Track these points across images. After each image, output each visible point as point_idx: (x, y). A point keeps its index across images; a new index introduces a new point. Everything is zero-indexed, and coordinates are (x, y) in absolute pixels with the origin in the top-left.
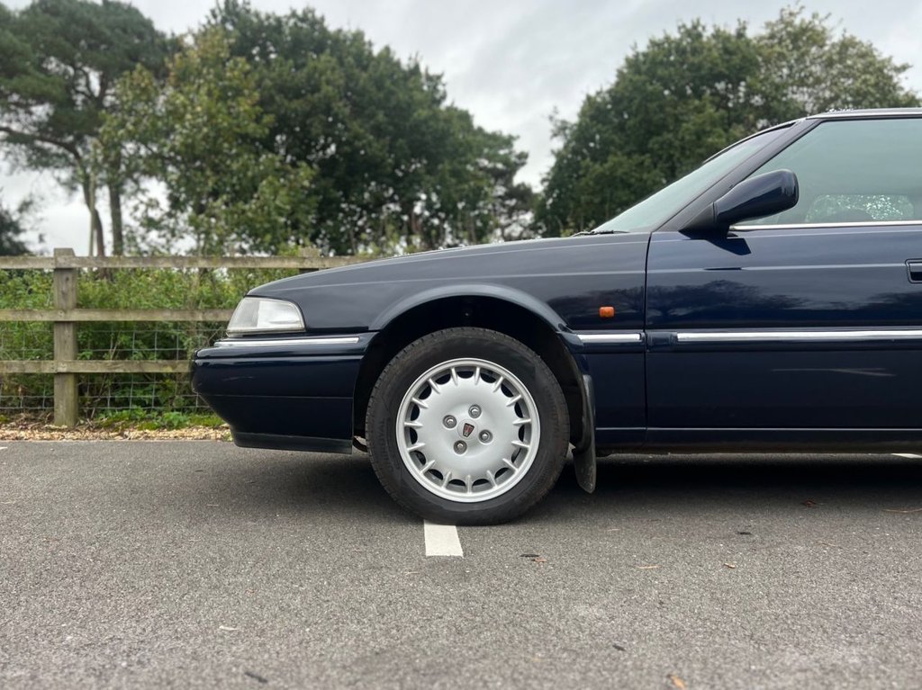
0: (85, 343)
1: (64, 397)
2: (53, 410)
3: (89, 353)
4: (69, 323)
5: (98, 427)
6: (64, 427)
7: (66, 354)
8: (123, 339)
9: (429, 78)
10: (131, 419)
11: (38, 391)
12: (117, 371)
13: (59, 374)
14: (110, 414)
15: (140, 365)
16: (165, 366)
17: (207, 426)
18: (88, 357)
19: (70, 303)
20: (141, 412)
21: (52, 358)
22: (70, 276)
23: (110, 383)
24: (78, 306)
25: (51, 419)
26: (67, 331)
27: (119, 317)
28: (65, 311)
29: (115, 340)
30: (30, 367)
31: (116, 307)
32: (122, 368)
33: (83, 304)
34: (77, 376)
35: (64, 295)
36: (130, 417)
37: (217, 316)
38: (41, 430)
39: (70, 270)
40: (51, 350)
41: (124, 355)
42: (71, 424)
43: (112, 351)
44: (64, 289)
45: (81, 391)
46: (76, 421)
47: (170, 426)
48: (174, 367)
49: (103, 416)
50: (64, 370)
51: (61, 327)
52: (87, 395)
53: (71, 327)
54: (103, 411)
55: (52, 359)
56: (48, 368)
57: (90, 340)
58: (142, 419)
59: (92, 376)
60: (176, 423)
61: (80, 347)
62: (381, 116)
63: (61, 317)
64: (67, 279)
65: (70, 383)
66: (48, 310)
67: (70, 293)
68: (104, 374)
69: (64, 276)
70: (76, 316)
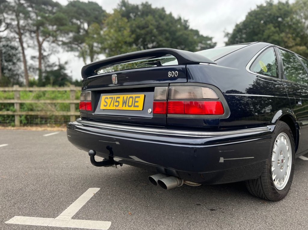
9: (185, 21)
11: (67, 119)
19: (74, 98)
21: (70, 111)
30: (65, 113)
34: (76, 116)
35: (73, 96)
56: (69, 114)
61: (76, 109)
62: (168, 35)
63: (72, 102)
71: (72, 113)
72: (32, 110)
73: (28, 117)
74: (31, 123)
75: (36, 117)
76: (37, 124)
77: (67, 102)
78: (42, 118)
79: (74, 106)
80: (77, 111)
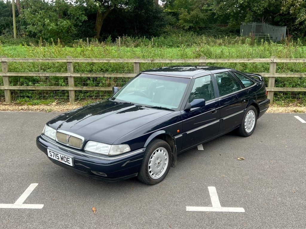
0: (12, 81)
1: (8, 96)
2: (5, 98)
3: (12, 84)
4: (7, 76)
5: (17, 104)
6: (8, 103)
7: (7, 84)
8: (21, 80)
10: (26, 101)
12: (21, 89)
13: (5, 90)
14: (20, 100)
15: (26, 88)
16: (33, 88)
17: (45, 104)
18: (13, 85)
20: (28, 99)
23: (19, 92)
24: (8, 71)
25: (4, 101)
26: (6, 78)
27: (20, 75)
28: (5, 73)
29: (19, 80)
32: (22, 88)
33: (10, 71)
34: (11, 90)
36: (25, 101)
37: (45, 75)
39: (6, 62)
40: (3, 83)
41: (22, 84)
42: (10, 102)
43: (19, 83)
44: (4, 67)
45: (12, 93)
46: (11, 102)
47: (35, 104)
48: (35, 88)
49: (18, 100)
50: (7, 89)
51: (5, 77)
52: (13, 95)
53: (7, 77)
54: (18, 99)
55: (3, 85)
56: (2, 88)
57: (13, 80)
58: (28, 101)
59: (14, 90)
60: (37, 103)
61: (10, 82)
63: (4, 75)
64: (5, 64)
65: (9, 92)
67: (6, 68)
68: (17, 90)
69: (4, 64)
70: (9, 74)
71: (6, 87)
79: (7, 79)
80: (11, 85)
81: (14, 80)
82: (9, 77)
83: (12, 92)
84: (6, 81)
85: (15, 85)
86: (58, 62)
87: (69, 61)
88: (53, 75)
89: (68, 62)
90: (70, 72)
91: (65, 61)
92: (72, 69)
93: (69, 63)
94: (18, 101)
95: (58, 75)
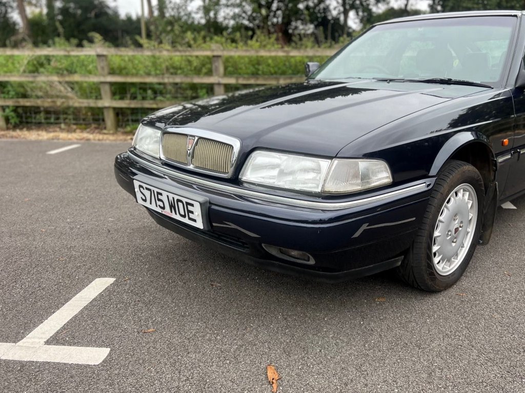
0: (116, 92)
1: (110, 118)
2: (105, 124)
3: (117, 97)
4: (106, 82)
6: (111, 132)
7: (107, 97)
8: (133, 91)
11: (99, 115)
12: (132, 106)
13: (106, 107)
14: (131, 126)
15: (142, 104)
16: (153, 104)
18: (117, 99)
19: (106, 71)
21: (101, 99)
22: (104, 58)
23: (129, 112)
24: (110, 73)
25: (105, 128)
26: (106, 86)
27: (129, 80)
28: (104, 77)
29: (129, 90)
30: (92, 103)
31: (127, 75)
32: (134, 104)
33: (112, 72)
34: (114, 109)
35: (103, 68)
38: (100, 133)
39: (104, 56)
40: (100, 95)
41: (134, 97)
42: (114, 130)
43: (129, 96)
44: (102, 65)
45: (117, 115)
46: (116, 129)
48: (157, 105)
49: (128, 127)
50: (108, 105)
51: (104, 85)
52: (120, 117)
53: (108, 84)
54: (128, 125)
56: (100, 104)
59: (121, 109)
61: (114, 94)
63: (102, 79)
64: (103, 61)
65: (111, 111)
66: (96, 75)
67: (105, 67)
69: (101, 59)
70: (109, 79)
71: (107, 102)
72: (25, 96)
73: (20, 110)
74: (27, 123)
75: (36, 110)
76: (39, 125)
77: (94, 79)
78: (48, 112)
79: (107, 88)
80: (115, 99)
81: (120, 90)
82: (112, 84)
83: (119, 112)
84: (106, 91)
85: (122, 98)
86: (197, 57)
87: (216, 53)
88: (188, 80)
89: (214, 56)
90: (218, 75)
91: (209, 53)
92: (221, 70)
93: (215, 59)
94: (129, 129)
95: (197, 80)
